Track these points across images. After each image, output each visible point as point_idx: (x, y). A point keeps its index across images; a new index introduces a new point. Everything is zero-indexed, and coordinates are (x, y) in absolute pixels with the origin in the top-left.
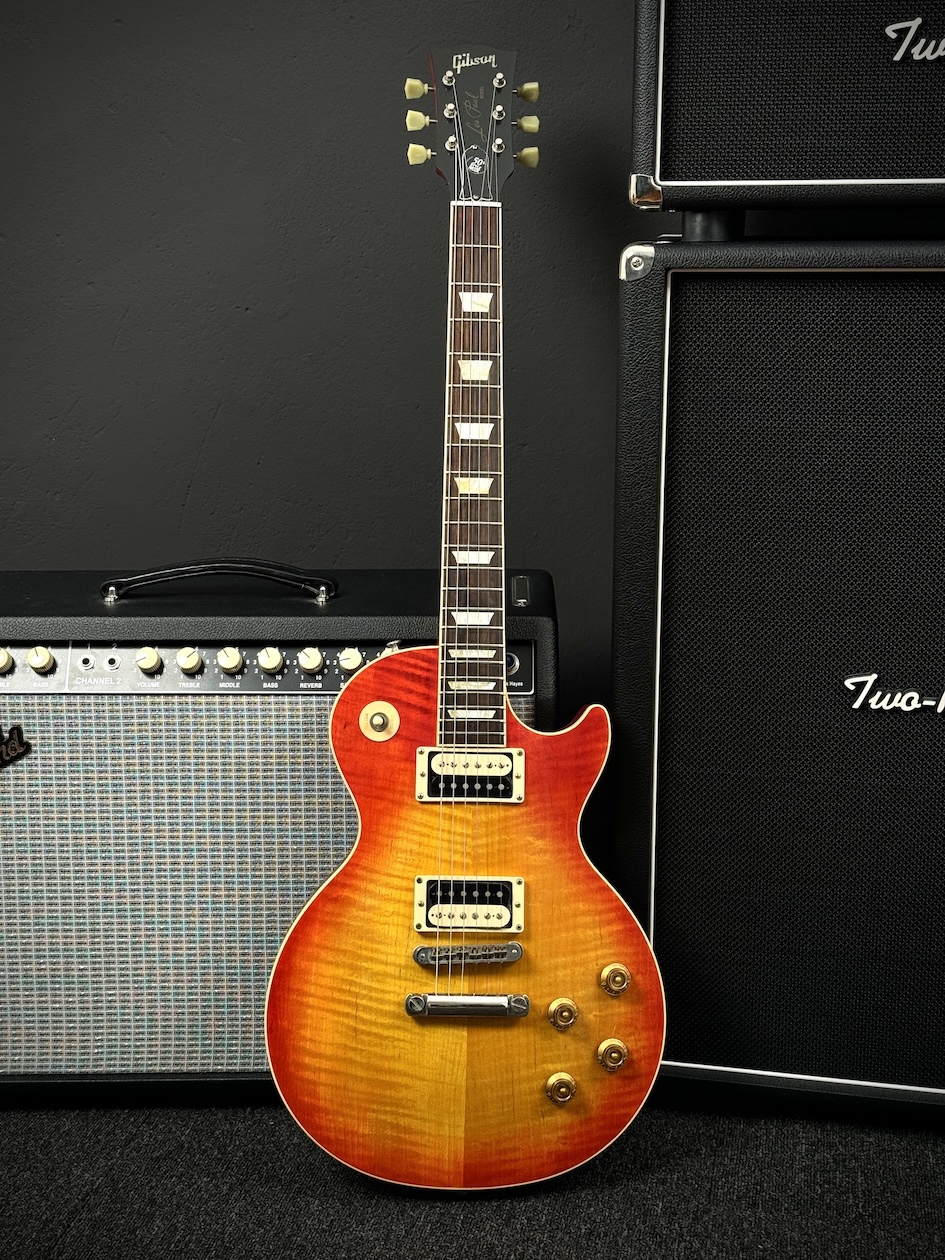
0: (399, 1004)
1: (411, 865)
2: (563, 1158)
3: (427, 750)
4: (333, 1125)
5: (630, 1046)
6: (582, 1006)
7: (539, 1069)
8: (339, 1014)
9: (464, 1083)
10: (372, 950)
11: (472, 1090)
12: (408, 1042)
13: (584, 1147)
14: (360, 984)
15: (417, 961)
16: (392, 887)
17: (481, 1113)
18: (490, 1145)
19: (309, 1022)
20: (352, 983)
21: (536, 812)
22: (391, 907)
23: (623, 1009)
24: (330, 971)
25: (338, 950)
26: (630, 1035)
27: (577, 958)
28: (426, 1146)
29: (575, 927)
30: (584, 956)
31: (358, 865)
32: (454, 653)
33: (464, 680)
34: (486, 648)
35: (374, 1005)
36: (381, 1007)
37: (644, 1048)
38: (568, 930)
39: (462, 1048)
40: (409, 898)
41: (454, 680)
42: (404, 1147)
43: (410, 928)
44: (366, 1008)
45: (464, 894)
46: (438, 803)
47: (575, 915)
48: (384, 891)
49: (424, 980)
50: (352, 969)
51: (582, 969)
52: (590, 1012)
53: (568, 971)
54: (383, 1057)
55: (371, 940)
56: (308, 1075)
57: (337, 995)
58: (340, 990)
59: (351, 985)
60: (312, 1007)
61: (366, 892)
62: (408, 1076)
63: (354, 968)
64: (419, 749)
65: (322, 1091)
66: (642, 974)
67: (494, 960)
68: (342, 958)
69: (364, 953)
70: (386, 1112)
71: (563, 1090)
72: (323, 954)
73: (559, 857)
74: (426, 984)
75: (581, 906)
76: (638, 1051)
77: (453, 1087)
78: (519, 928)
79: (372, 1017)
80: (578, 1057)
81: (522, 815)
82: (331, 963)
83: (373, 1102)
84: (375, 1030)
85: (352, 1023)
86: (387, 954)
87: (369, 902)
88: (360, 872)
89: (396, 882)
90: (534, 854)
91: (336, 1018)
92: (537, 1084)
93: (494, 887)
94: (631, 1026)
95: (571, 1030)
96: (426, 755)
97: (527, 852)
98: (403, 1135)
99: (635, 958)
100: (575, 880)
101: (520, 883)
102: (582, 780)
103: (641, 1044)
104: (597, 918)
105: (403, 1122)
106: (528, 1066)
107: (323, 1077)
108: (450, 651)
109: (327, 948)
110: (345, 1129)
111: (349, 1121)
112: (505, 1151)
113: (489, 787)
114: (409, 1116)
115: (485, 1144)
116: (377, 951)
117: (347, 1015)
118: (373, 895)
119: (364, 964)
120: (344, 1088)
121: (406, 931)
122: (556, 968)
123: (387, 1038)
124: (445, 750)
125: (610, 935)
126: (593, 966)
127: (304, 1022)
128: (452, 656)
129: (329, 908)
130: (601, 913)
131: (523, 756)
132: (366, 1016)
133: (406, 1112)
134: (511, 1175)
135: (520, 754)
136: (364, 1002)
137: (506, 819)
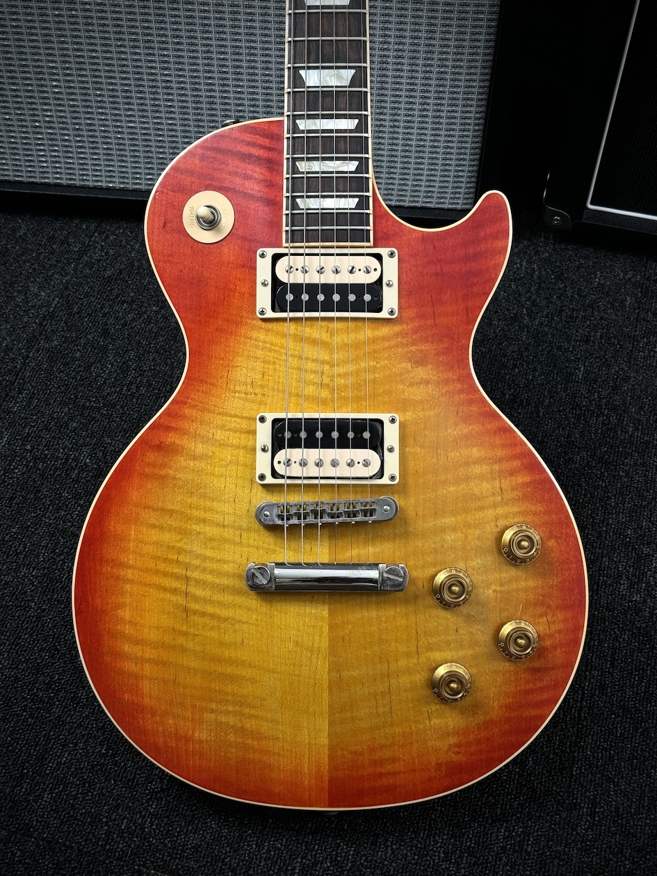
0: (240, 576)
1: (253, 401)
2: (456, 771)
3: (270, 252)
4: (161, 729)
5: (541, 629)
6: (478, 579)
7: (423, 659)
8: (165, 589)
9: (326, 676)
10: (205, 510)
11: (336, 685)
12: (253, 624)
13: (483, 757)
14: (190, 552)
15: (260, 521)
16: (229, 430)
17: (349, 715)
18: (362, 754)
19: (128, 600)
20: (180, 551)
21: (415, 331)
22: (227, 454)
23: (531, 583)
24: (154, 535)
25: (163, 510)
26: (541, 616)
27: (470, 519)
28: (279, 755)
29: (467, 479)
30: (479, 515)
31: (186, 403)
32: (302, 124)
33: (316, 159)
34: (345, 117)
35: (209, 578)
36: (217, 581)
37: (560, 632)
38: (457, 482)
39: (321, 632)
40: (250, 443)
41: (302, 159)
42: (251, 756)
43: (252, 481)
44: (197, 582)
45: (319, 435)
46: (284, 320)
47: (467, 464)
48: (219, 435)
49: (272, 547)
50: (180, 533)
51: (477, 532)
52: (488, 585)
53: (459, 534)
54: (222, 644)
55: (204, 496)
56: (129, 666)
57: (162, 566)
58: (165, 560)
59: (179, 553)
60: (131, 581)
61: (196, 436)
62: (255, 667)
63: (184, 532)
64: (259, 251)
65: (146, 686)
66: (556, 537)
67: (360, 518)
68: (168, 521)
69: (195, 513)
70: (227, 713)
71: (453, 685)
72: (145, 515)
73: (444, 390)
74: (274, 551)
75: (476, 452)
76: (551, 636)
77: (312, 682)
78: (393, 478)
79: (207, 593)
80: (473, 644)
81: (396, 335)
82: (154, 526)
83: (211, 700)
84: (210, 609)
85: (182, 601)
86: (223, 513)
87: (200, 448)
88: (187, 411)
89: (234, 423)
90: (412, 385)
91: (162, 595)
92: (420, 678)
93: (359, 425)
94: (542, 604)
95: (464, 610)
96: (268, 260)
97: (402, 382)
98: (250, 742)
99: (547, 517)
100: (466, 419)
101: (393, 421)
102: (475, 290)
103: (555, 627)
104: (496, 467)
105: (250, 724)
106: (408, 655)
107: (148, 669)
108: (298, 121)
109: (149, 508)
110: (176, 734)
111: (182, 723)
112: (381, 762)
113: (352, 298)
114: (256, 717)
115: (355, 753)
116: (211, 510)
117: (174, 591)
118: (205, 440)
119: (194, 527)
120: (174, 682)
121: (247, 484)
122: (443, 530)
123: (226, 619)
124: (293, 251)
125: (513, 489)
126: (491, 529)
127: (121, 600)
128: (302, 127)
129: (151, 456)
130: (500, 460)
131: (396, 258)
132: (199, 592)
133: (253, 712)
134: (391, 792)
135: (392, 255)
136: (196, 575)
137: (374, 340)
